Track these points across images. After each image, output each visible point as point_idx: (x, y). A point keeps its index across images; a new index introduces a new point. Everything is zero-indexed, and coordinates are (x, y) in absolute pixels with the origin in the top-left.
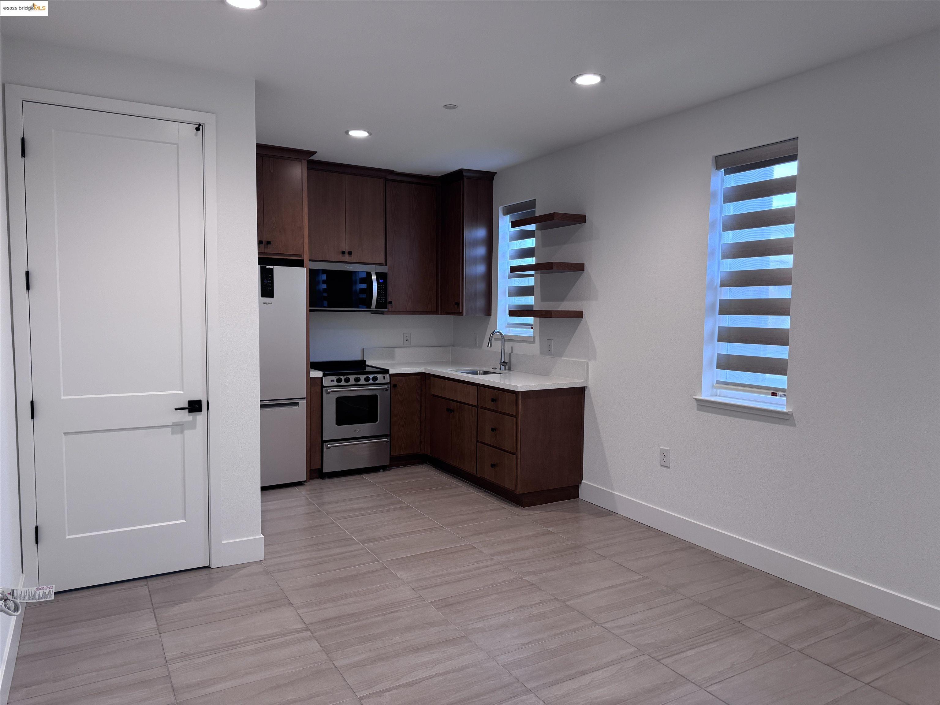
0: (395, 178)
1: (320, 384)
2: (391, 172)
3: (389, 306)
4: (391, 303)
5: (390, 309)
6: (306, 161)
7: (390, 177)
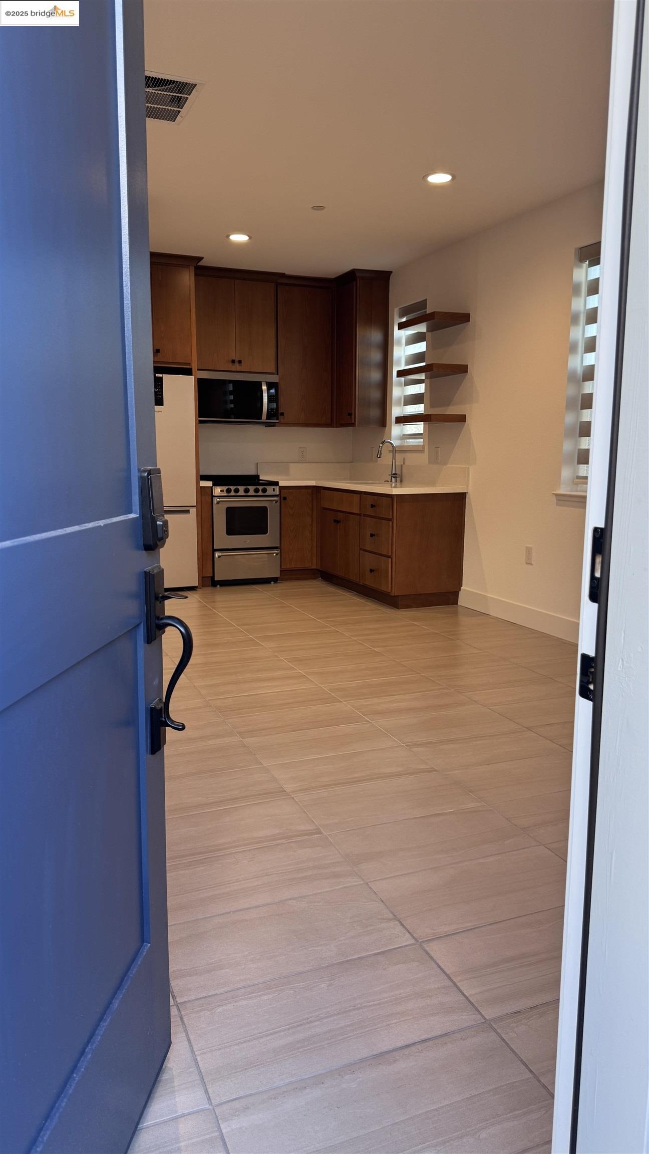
0: (287, 281)
1: (210, 493)
2: (282, 275)
3: (281, 417)
4: (282, 414)
5: (282, 421)
6: (194, 267)
7: (280, 281)
